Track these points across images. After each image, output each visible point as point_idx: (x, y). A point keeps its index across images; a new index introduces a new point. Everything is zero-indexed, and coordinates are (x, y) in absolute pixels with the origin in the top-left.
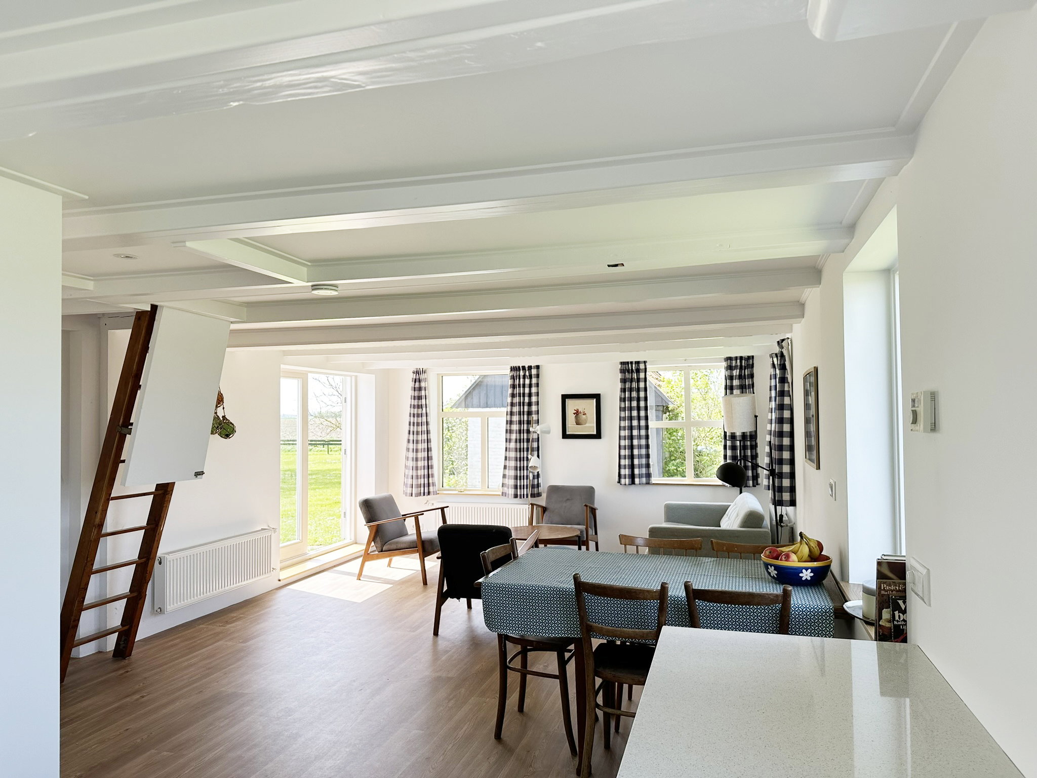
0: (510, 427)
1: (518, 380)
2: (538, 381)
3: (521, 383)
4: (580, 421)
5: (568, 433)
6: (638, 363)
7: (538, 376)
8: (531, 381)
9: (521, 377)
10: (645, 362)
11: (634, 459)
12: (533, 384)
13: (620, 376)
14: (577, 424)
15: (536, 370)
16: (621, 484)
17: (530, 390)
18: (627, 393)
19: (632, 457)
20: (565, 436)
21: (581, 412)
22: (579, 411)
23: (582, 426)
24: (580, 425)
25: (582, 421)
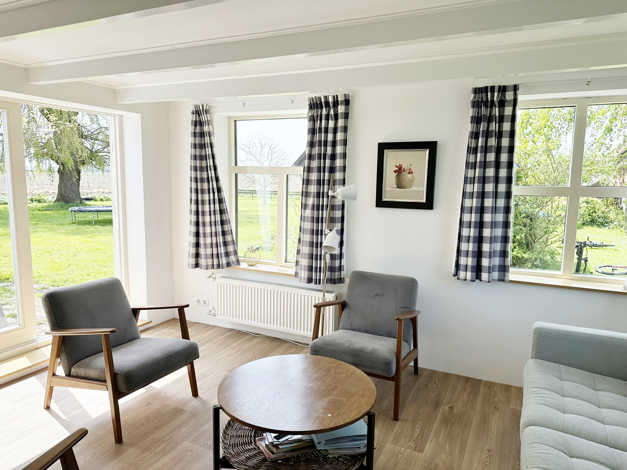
0: (307, 188)
1: (319, 121)
2: (346, 123)
3: (323, 126)
4: (403, 183)
5: (384, 200)
6: (503, 89)
7: (346, 116)
8: (336, 124)
9: (324, 117)
10: (515, 88)
11: (482, 242)
12: (339, 128)
13: (470, 112)
14: (398, 187)
15: (344, 107)
16: (458, 279)
17: (335, 137)
18: (480, 139)
19: (480, 240)
20: (380, 203)
21: (406, 169)
22: (403, 167)
23: (405, 189)
24: (403, 188)
25: (406, 182)
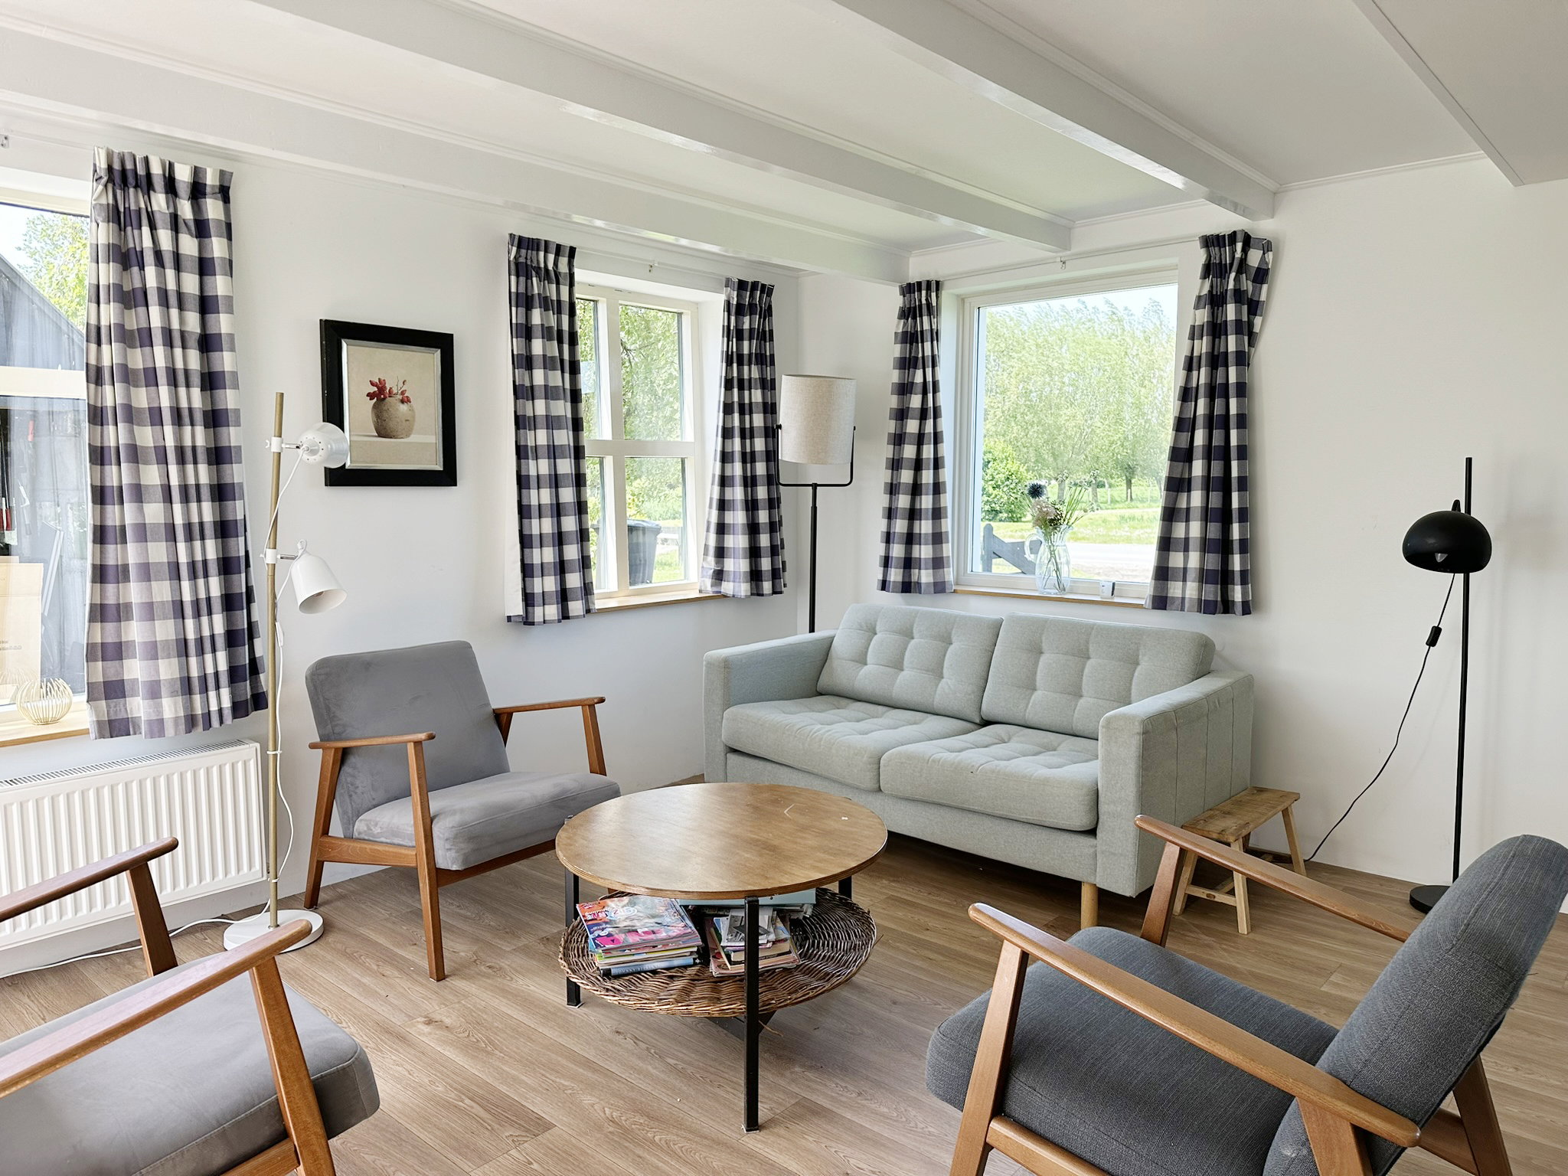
0: (99, 435)
4: (391, 424)
7: (228, 231)
10: (572, 253)
11: (564, 544)
14: (380, 435)
15: (218, 203)
17: (201, 285)
21: (395, 391)
22: (388, 387)
23: (398, 440)
24: (391, 438)
25: (398, 423)
